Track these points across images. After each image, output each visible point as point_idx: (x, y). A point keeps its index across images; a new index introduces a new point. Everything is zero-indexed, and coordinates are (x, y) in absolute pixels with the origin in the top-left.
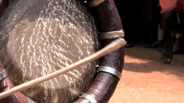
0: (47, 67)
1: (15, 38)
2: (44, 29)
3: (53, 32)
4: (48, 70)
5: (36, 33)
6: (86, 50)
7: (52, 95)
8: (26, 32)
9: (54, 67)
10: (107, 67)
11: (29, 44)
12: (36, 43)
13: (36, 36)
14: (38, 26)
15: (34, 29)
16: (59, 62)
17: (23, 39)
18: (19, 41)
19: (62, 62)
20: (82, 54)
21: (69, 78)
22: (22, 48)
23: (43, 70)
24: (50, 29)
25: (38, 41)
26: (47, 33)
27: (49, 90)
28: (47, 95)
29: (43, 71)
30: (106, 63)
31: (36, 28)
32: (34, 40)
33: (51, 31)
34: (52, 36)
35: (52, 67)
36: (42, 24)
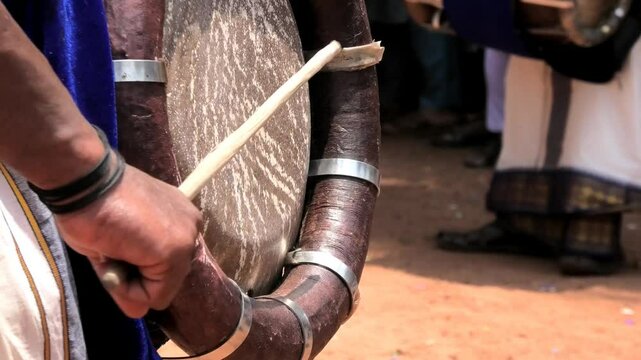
0: (241, 171)
1: (179, 81)
2: (225, 43)
3: (241, 55)
4: (243, 182)
5: (213, 61)
6: (300, 108)
7: (252, 263)
8: (195, 60)
9: (252, 171)
10: (339, 159)
11: (204, 100)
12: (215, 94)
13: (213, 71)
14: (214, 37)
15: (208, 50)
16: (259, 153)
17: (192, 86)
18: (187, 90)
19: (264, 154)
20: (295, 121)
21: (280, 205)
22: (194, 116)
23: (236, 183)
24: (236, 47)
25: (218, 90)
26: (231, 58)
27: (249, 247)
28: (242, 263)
29: (236, 188)
31: (211, 44)
32: (211, 85)
33: (237, 52)
34: (240, 68)
35: (249, 173)
36: (221, 31)
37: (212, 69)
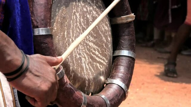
0: (85, 58)
1: (61, 33)
2: (78, 19)
3: (84, 22)
4: (86, 60)
5: (73, 25)
6: (107, 36)
7: (91, 84)
8: (67, 25)
9: (89, 57)
10: (122, 51)
11: (70, 37)
12: (75, 35)
13: (74, 28)
14: (74, 18)
15: (71, 22)
16: (92, 51)
17: (66, 33)
18: (64, 35)
19: (93, 51)
20: (105, 40)
21: (100, 66)
22: (66, 42)
23: (83, 61)
24: (82, 20)
25: (76, 33)
26: (80, 23)
27: (89, 80)
28: (87, 85)
29: (83, 63)
30: (123, 47)
31: (72, 20)
32: (73, 32)
33: (82, 21)
34: (84, 26)
35: (88, 58)
36: (76, 16)
37: (73, 27)
